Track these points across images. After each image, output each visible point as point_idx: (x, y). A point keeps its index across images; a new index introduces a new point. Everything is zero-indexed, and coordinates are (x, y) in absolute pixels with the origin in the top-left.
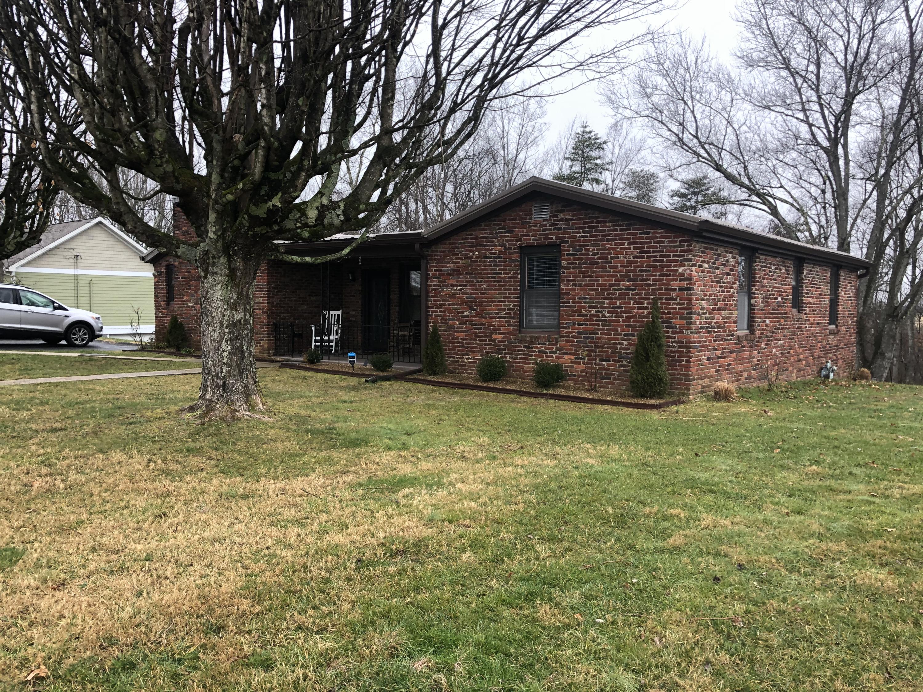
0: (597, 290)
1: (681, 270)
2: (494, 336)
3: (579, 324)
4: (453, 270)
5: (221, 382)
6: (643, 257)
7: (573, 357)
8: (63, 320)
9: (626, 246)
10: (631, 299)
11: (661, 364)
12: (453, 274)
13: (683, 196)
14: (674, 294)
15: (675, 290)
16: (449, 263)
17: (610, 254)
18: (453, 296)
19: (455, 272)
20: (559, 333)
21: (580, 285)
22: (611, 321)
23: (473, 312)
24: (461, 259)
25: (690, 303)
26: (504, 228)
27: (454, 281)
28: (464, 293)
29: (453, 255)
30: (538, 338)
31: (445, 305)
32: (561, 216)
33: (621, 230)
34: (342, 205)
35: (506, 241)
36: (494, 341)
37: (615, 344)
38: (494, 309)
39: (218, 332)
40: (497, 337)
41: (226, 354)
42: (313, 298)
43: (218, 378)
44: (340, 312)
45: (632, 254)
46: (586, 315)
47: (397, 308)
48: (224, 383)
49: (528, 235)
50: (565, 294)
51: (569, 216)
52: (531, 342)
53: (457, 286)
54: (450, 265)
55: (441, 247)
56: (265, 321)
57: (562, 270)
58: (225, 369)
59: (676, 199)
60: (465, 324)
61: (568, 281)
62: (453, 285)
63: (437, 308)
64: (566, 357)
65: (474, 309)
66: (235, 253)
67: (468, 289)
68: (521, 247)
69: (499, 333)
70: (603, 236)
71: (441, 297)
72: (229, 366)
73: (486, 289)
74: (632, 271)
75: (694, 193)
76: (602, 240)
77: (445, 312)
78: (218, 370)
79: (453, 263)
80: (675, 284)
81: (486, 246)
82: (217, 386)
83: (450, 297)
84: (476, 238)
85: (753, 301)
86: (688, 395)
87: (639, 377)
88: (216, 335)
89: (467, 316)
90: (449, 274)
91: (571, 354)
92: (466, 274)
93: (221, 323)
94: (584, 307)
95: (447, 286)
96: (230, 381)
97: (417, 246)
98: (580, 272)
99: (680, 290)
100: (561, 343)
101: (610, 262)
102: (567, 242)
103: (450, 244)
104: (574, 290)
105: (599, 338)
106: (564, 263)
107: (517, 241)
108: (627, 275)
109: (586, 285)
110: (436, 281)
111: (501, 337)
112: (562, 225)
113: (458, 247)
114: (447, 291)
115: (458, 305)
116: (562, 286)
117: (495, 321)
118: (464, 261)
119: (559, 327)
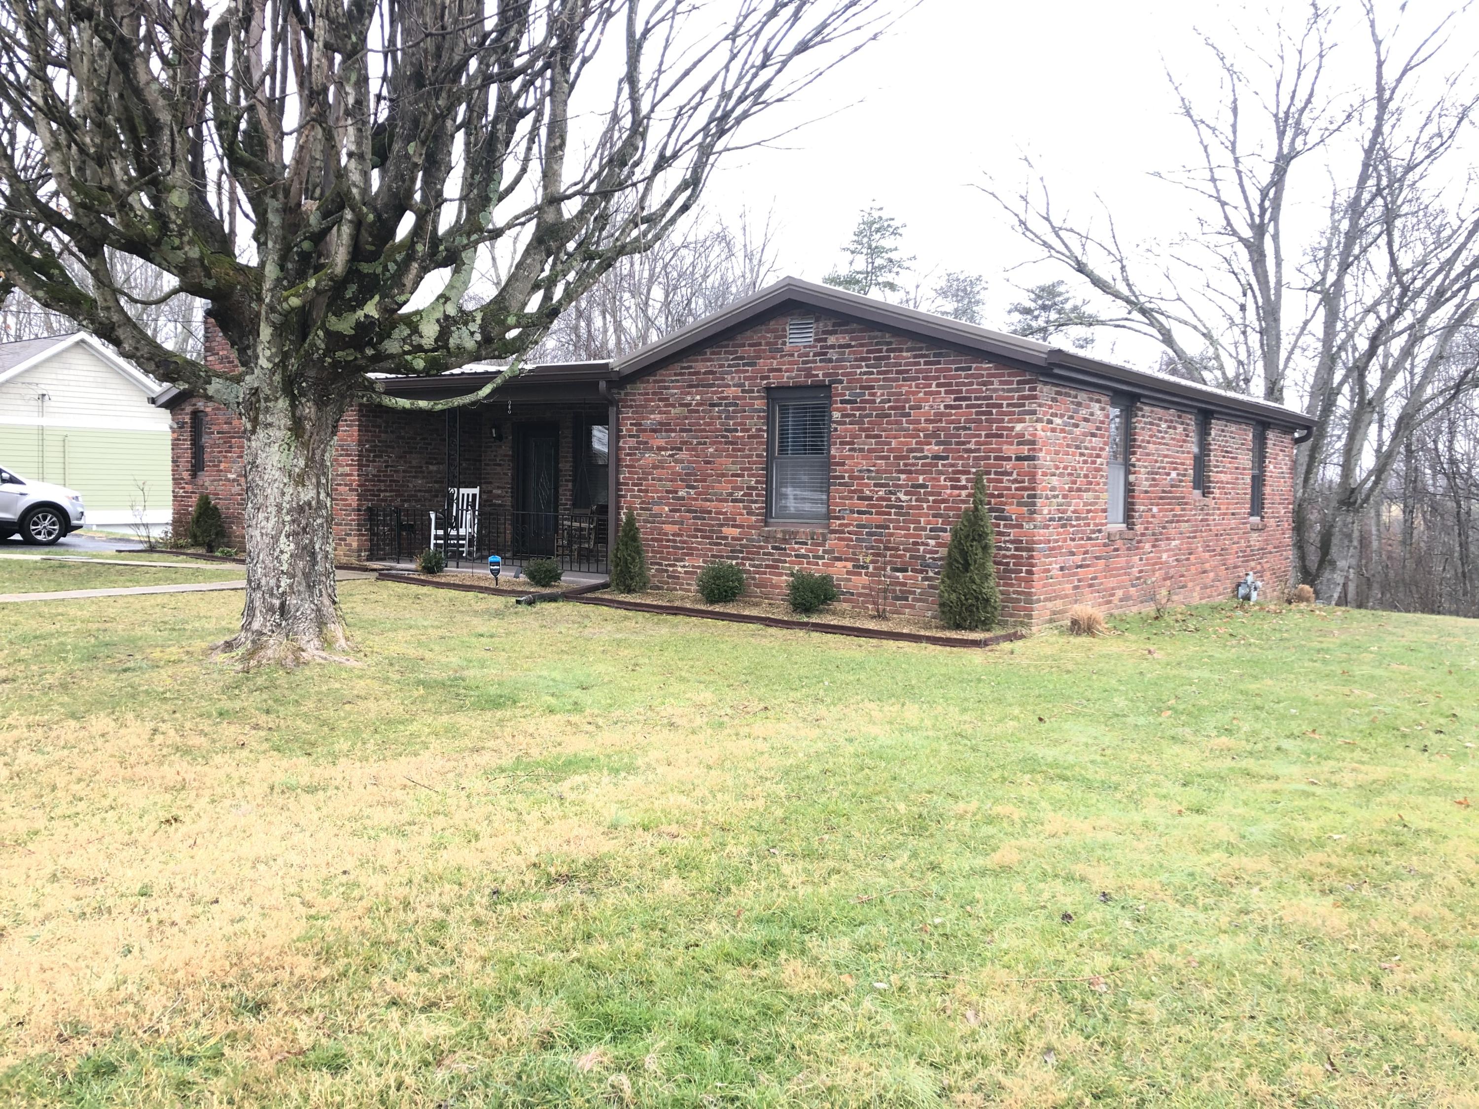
0: (888, 458)
1: (1019, 427)
2: (724, 529)
3: (859, 512)
4: (661, 424)
5: (277, 602)
6: (960, 407)
7: (850, 565)
8: (17, 501)
9: (934, 388)
10: (941, 473)
11: (987, 577)
12: (660, 431)
13: (1027, 311)
14: (1008, 466)
15: (1009, 459)
16: (653, 412)
17: (908, 401)
18: (659, 465)
19: (664, 427)
20: (828, 526)
21: (862, 450)
22: (911, 507)
23: (692, 492)
24: (673, 406)
25: (1033, 480)
26: (742, 358)
27: (662, 442)
28: (677, 461)
29: (660, 400)
30: (795, 534)
31: (646, 479)
32: (832, 340)
33: (926, 363)
34: (479, 317)
35: (745, 378)
36: (726, 538)
37: (915, 544)
38: (724, 488)
39: (273, 520)
40: (728, 531)
41: (285, 557)
42: (431, 468)
43: (272, 595)
44: (476, 491)
45: (941, 401)
46: (871, 499)
47: (570, 485)
48: (283, 605)
49: (780, 370)
50: (838, 464)
51: (844, 339)
52: (785, 541)
53: (666, 449)
54: (658, 417)
55: (641, 387)
56: (355, 504)
57: (833, 425)
58: (285, 582)
59: (1017, 316)
60: (679, 511)
61: (842, 443)
62: (660, 449)
63: (634, 485)
64: (838, 564)
65: (693, 487)
66: (303, 393)
67: (684, 455)
68: (768, 389)
69: (733, 526)
70: (898, 372)
71: (641, 467)
72: (293, 576)
73: (712, 455)
74: (944, 429)
75: (1044, 308)
76: (897, 380)
77: (647, 491)
78: (273, 582)
79: (660, 413)
80: (1010, 450)
81: (712, 386)
82: (271, 609)
83: (655, 467)
84: (697, 373)
85: (1132, 478)
86: (1028, 625)
87: (954, 596)
88: (270, 525)
89: (683, 498)
90: (654, 431)
91: (846, 560)
92: (682, 431)
93: (279, 507)
94: (867, 485)
95: (651, 450)
96: (292, 601)
97: (603, 385)
98: (861, 430)
99: (1018, 459)
100: (832, 542)
101: (909, 415)
102: (841, 382)
103: (655, 382)
104: (852, 457)
105: (891, 535)
106: (836, 415)
107: (763, 378)
108: (935, 434)
109: (870, 451)
110: (632, 442)
111: (736, 532)
112: (833, 354)
113: (668, 388)
114: (650, 457)
115: (667, 480)
116: (833, 452)
117: (727, 507)
118: (678, 410)
119: (828, 516)
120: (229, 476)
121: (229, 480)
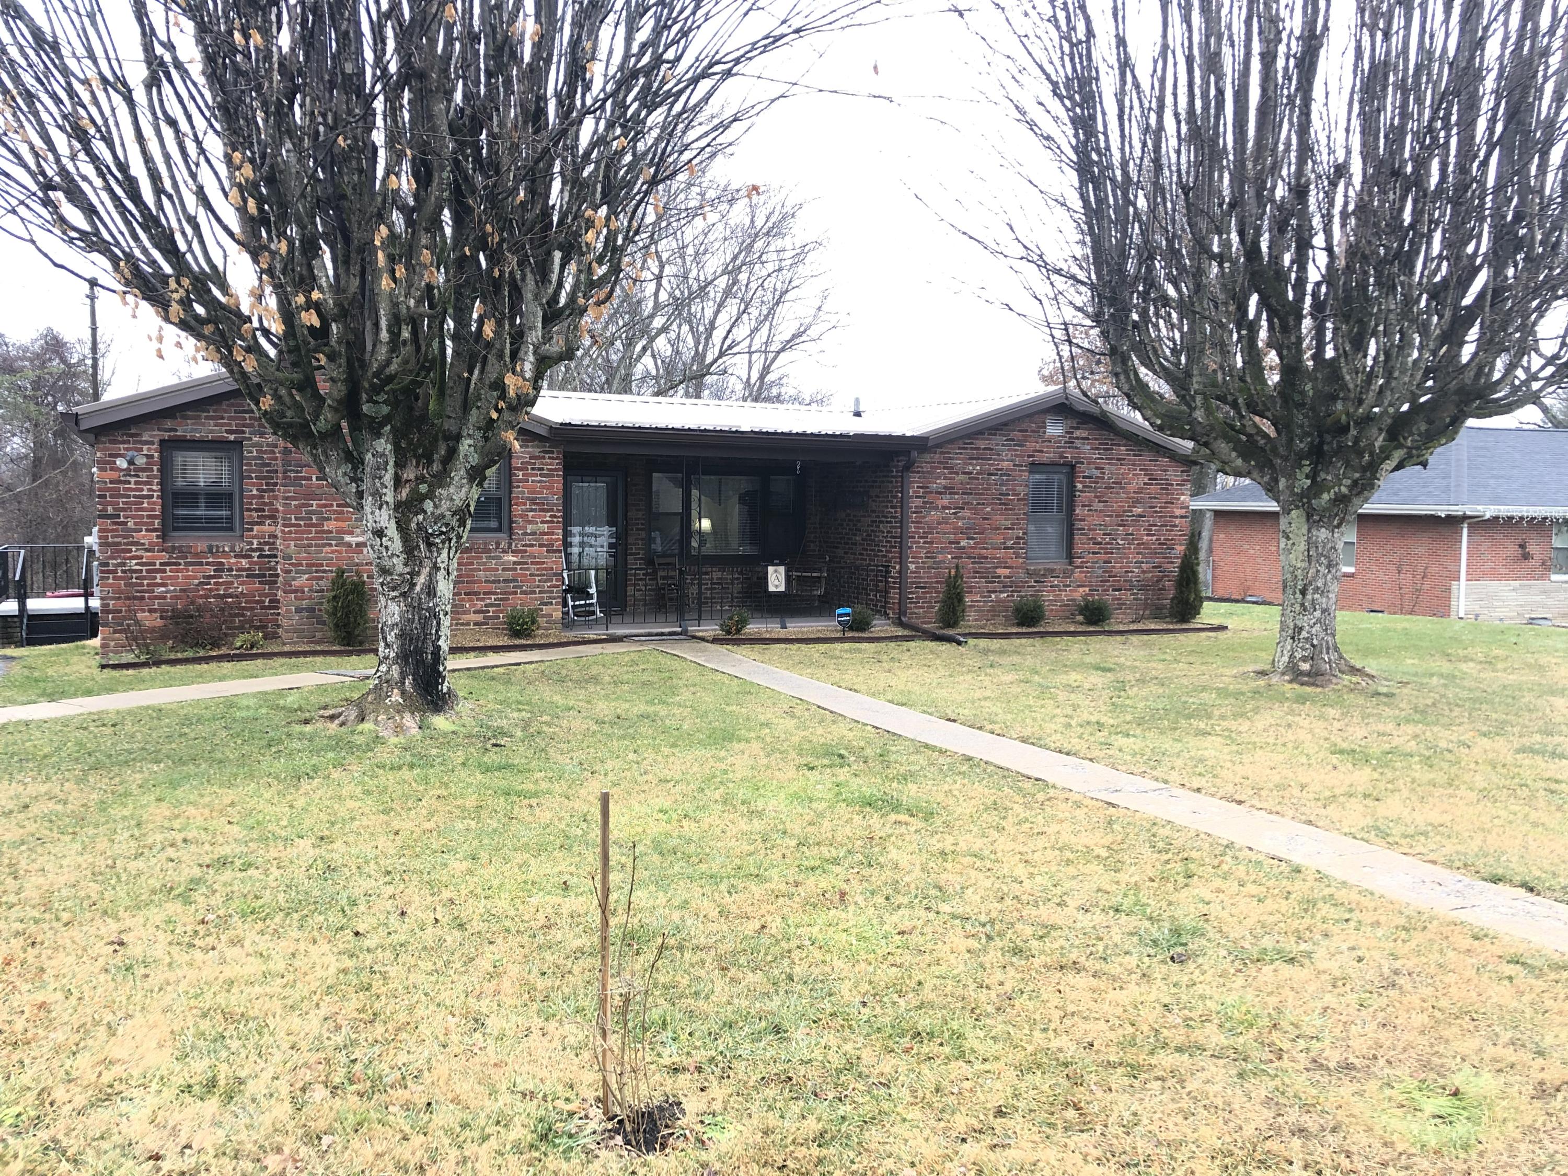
0: (1111, 516)
1: (1182, 498)
2: (998, 571)
3: (1094, 553)
4: (945, 487)
6: (1152, 484)
7: (1087, 590)
9: (1138, 471)
10: (1142, 526)
12: (945, 493)
14: (1178, 521)
15: (1176, 517)
16: (939, 478)
17: (1125, 478)
18: (945, 521)
19: (949, 490)
20: (1071, 563)
21: (1096, 511)
22: (1124, 548)
23: (972, 542)
24: (957, 474)
26: (1013, 440)
27: (945, 502)
28: (958, 518)
29: (945, 468)
30: (1053, 570)
31: (932, 533)
32: (1077, 433)
33: (1134, 455)
35: (1016, 455)
36: (998, 577)
37: (1127, 572)
38: (999, 539)
40: (1002, 572)
45: (1143, 480)
46: (1101, 543)
47: (643, 533)
49: (1042, 451)
50: (1080, 520)
51: (1085, 434)
52: (1044, 575)
53: (950, 508)
54: (944, 482)
55: (928, 457)
57: (1077, 493)
60: (960, 558)
61: (1083, 506)
62: (944, 508)
63: (920, 538)
64: (1081, 590)
65: (973, 539)
67: (966, 513)
68: (1032, 464)
69: (1005, 568)
70: (1118, 459)
71: (925, 523)
73: (988, 513)
74: (1143, 498)
77: (931, 543)
79: (945, 478)
80: (1177, 512)
81: (990, 459)
83: (939, 523)
84: (979, 449)
89: (964, 548)
90: (940, 493)
91: (1086, 586)
92: (964, 493)
94: (1101, 534)
95: (936, 508)
97: (912, 454)
98: (1095, 497)
99: (1182, 517)
100: (1077, 574)
101: (1124, 488)
102: (1083, 463)
103: (942, 453)
104: (1089, 516)
105: (1113, 567)
106: (1079, 486)
107: (1029, 456)
109: (1101, 511)
110: (919, 502)
111: (1006, 572)
112: (1078, 443)
113: (951, 458)
114: (935, 515)
115: (949, 533)
116: (1077, 512)
117: (1000, 553)
118: (961, 477)
119: (1070, 557)
120: (348, 538)
121: (349, 545)
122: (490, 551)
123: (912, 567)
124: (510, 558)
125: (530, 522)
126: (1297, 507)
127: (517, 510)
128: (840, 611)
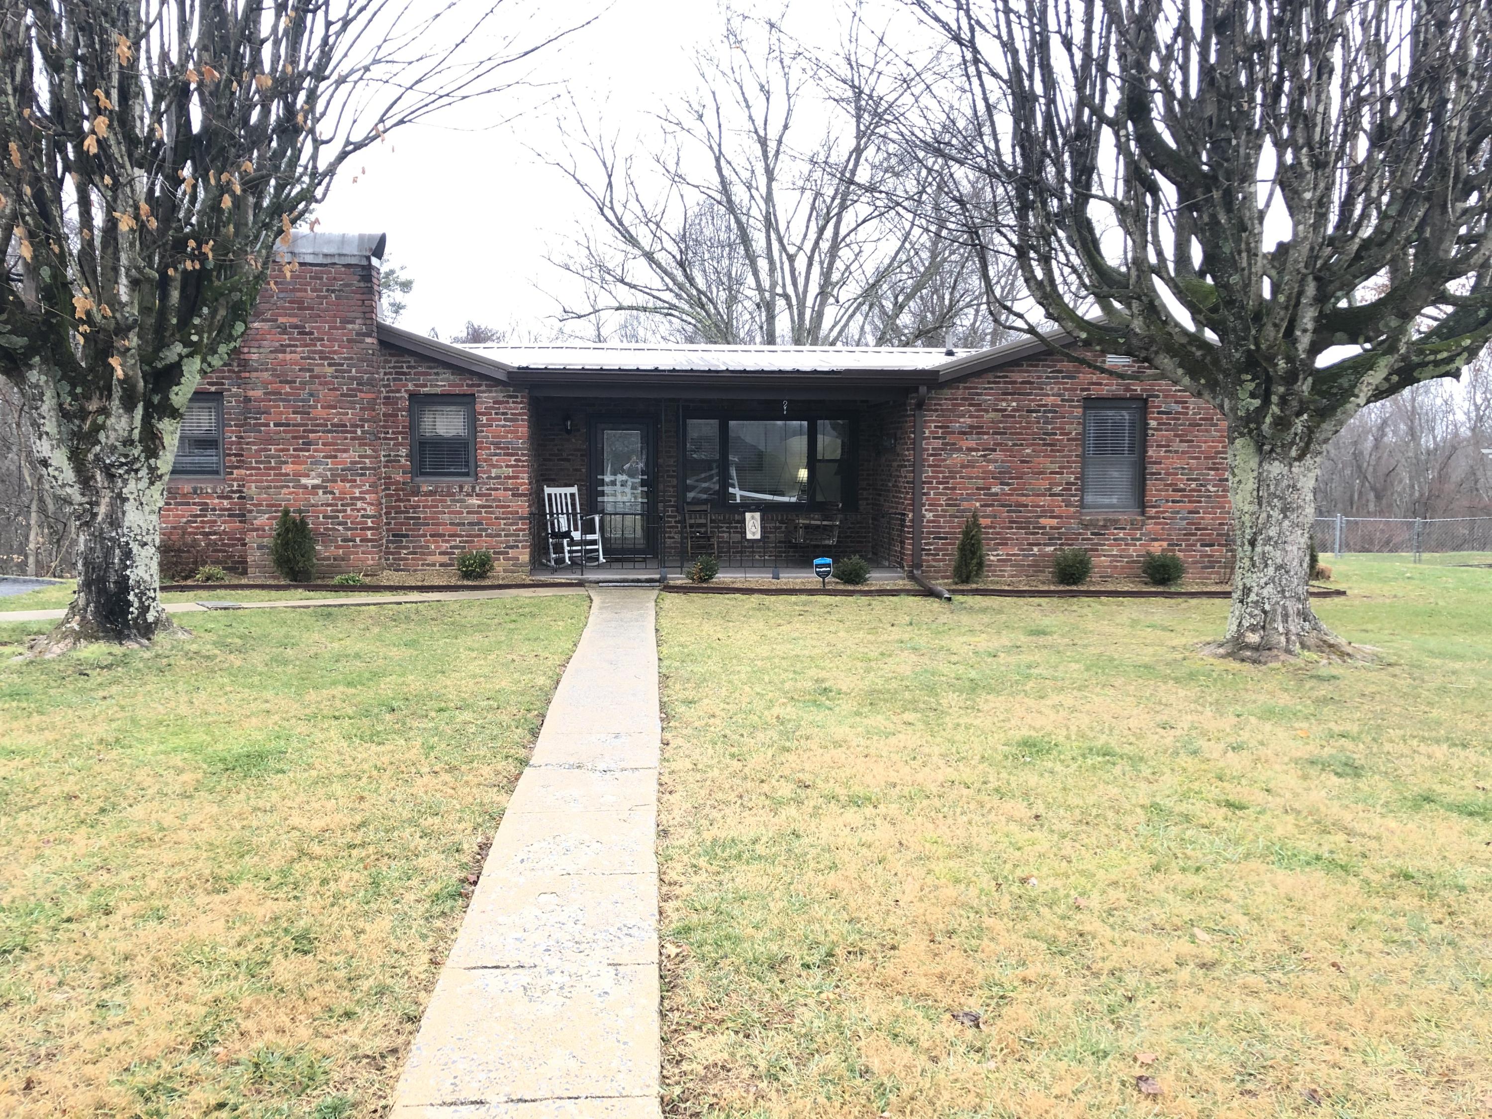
0: (1199, 458)
2: (1042, 521)
3: (1174, 502)
4: (971, 427)
7: (1165, 544)
12: (970, 433)
16: (963, 416)
18: (971, 464)
19: (977, 430)
20: (1143, 513)
21: (1176, 452)
22: (1217, 496)
23: (1006, 488)
24: (987, 411)
26: (1060, 372)
27: (972, 444)
28: (989, 461)
29: (971, 405)
30: (1116, 521)
31: (954, 478)
35: (1065, 389)
36: (1044, 528)
38: (1043, 484)
40: (1047, 522)
46: (1184, 490)
49: (1100, 384)
50: (1155, 463)
52: (1105, 527)
53: (977, 450)
54: (969, 421)
55: (948, 393)
56: (523, 512)
57: (1150, 432)
60: (992, 505)
61: (1158, 446)
62: (970, 450)
63: (939, 483)
64: (1156, 544)
65: (1008, 484)
67: (998, 455)
68: (1087, 399)
69: (1051, 517)
71: (946, 466)
73: (1028, 455)
77: (954, 489)
79: (971, 417)
81: (1030, 394)
83: (963, 467)
84: (1015, 382)
89: (996, 494)
90: (964, 433)
92: (995, 433)
94: (1181, 480)
95: (960, 450)
97: (922, 390)
98: (1176, 436)
100: (1150, 526)
102: (1157, 396)
103: (965, 388)
104: (1168, 458)
105: (1201, 518)
106: (1153, 423)
107: (1083, 390)
109: (1183, 452)
110: (938, 443)
111: (1054, 522)
113: (978, 394)
114: (958, 458)
115: (977, 478)
116: (1150, 453)
117: (1045, 501)
118: (992, 415)
119: (1142, 505)
120: (304, 481)
121: (305, 487)
122: (453, 494)
123: (929, 516)
124: (475, 501)
125: (494, 466)
126: (1242, 435)
127: (482, 454)
128: (817, 561)
